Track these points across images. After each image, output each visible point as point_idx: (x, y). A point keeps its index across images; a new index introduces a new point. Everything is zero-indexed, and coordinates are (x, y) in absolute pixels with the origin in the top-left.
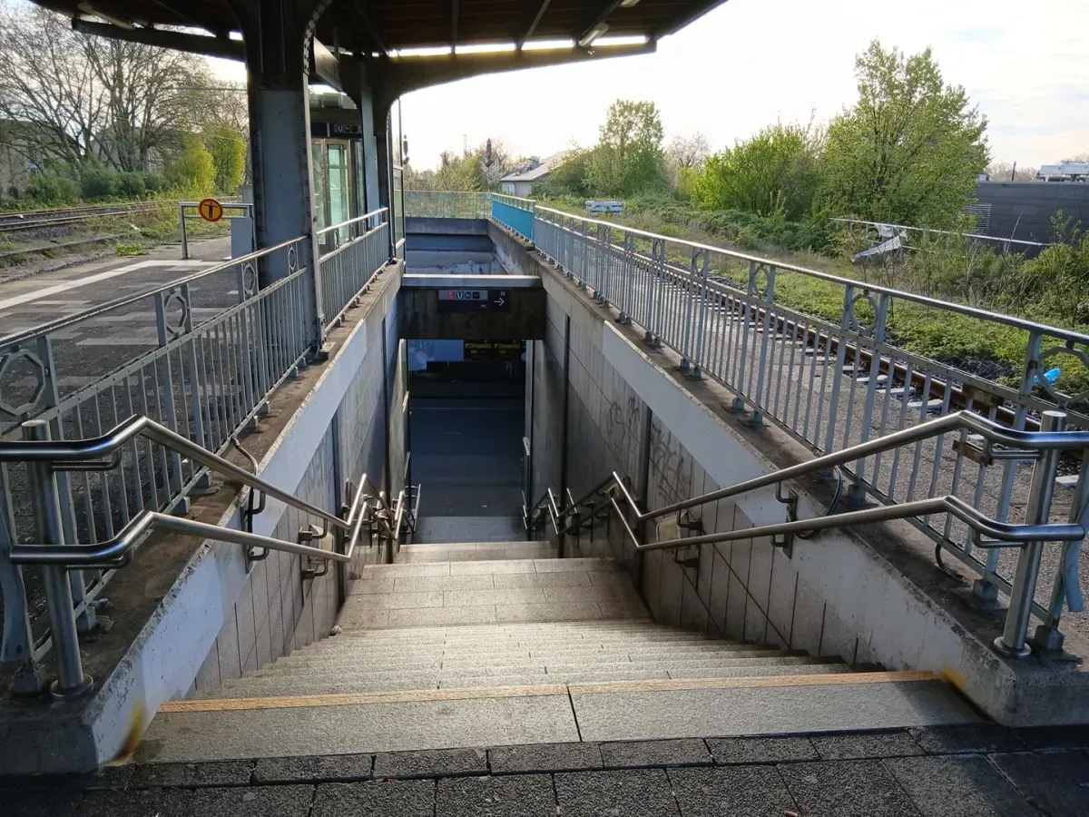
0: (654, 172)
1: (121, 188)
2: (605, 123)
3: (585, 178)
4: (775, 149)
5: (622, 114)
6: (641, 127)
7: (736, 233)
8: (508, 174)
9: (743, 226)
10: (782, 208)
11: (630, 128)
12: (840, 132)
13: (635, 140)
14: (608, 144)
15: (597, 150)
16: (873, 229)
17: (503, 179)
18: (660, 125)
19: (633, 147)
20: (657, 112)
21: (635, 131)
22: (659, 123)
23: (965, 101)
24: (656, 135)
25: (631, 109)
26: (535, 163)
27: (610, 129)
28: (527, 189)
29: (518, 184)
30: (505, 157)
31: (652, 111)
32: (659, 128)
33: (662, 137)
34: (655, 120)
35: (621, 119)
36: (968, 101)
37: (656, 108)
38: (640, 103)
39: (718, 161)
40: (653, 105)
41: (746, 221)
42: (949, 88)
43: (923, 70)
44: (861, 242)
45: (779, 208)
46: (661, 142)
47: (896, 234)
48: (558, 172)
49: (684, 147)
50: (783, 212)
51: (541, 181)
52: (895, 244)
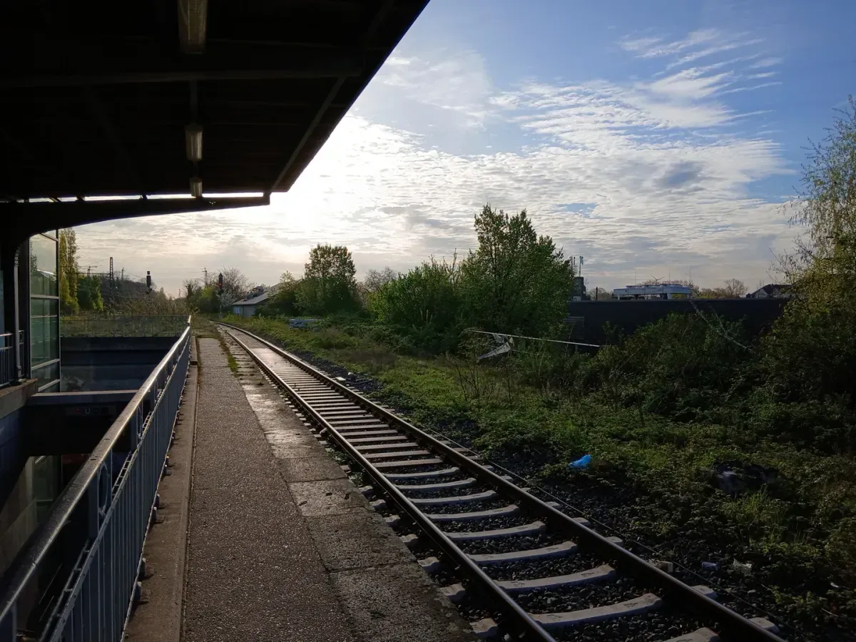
2: (309, 262)
3: (296, 302)
4: (427, 280)
5: (322, 256)
6: (338, 265)
7: (397, 341)
8: (240, 299)
9: (403, 336)
10: (430, 323)
11: (329, 266)
12: (469, 268)
13: (334, 274)
14: (313, 278)
15: (303, 281)
16: (492, 337)
17: (234, 304)
19: (332, 279)
20: (350, 254)
21: (334, 268)
22: (351, 262)
23: (553, 246)
24: (349, 271)
25: (330, 253)
26: (260, 291)
27: (314, 267)
28: (251, 312)
29: (245, 308)
30: (238, 287)
31: (345, 254)
32: (351, 265)
33: (354, 272)
34: (348, 260)
35: (322, 259)
36: (555, 247)
37: (348, 252)
38: (336, 248)
39: (387, 289)
40: (346, 249)
41: (405, 333)
42: (541, 238)
43: (521, 226)
44: (483, 347)
45: (428, 323)
46: (354, 276)
47: (506, 340)
48: (275, 298)
49: (379, 280)
50: (432, 326)
51: (262, 305)
52: (505, 349)
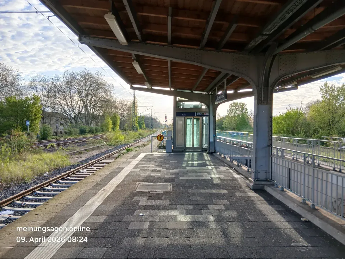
0: (246, 123)
1: (89, 131)
2: (229, 109)
3: (223, 125)
5: (234, 106)
6: (241, 110)
10: (303, 133)
11: (237, 110)
13: (239, 114)
14: (230, 115)
15: (227, 117)
18: (246, 109)
19: (238, 116)
20: (246, 105)
21: (239, 111)
24: (245, 112)
25: (237, 105)
27: (231, 111)
33: (247, 112)
34: (245, 108)
35: (234, 108)
37: (245, 104)
38: (240, 103)
40: (244, 103)
45: (302, 133)
46: (247, 114)
50: (304, 134)
